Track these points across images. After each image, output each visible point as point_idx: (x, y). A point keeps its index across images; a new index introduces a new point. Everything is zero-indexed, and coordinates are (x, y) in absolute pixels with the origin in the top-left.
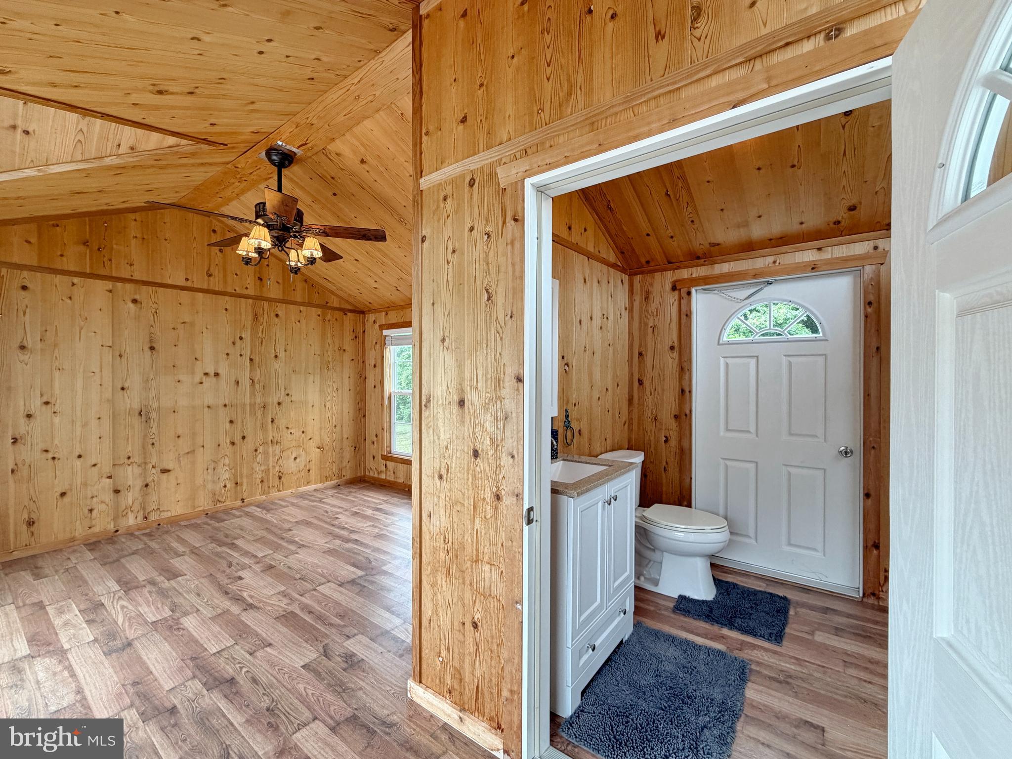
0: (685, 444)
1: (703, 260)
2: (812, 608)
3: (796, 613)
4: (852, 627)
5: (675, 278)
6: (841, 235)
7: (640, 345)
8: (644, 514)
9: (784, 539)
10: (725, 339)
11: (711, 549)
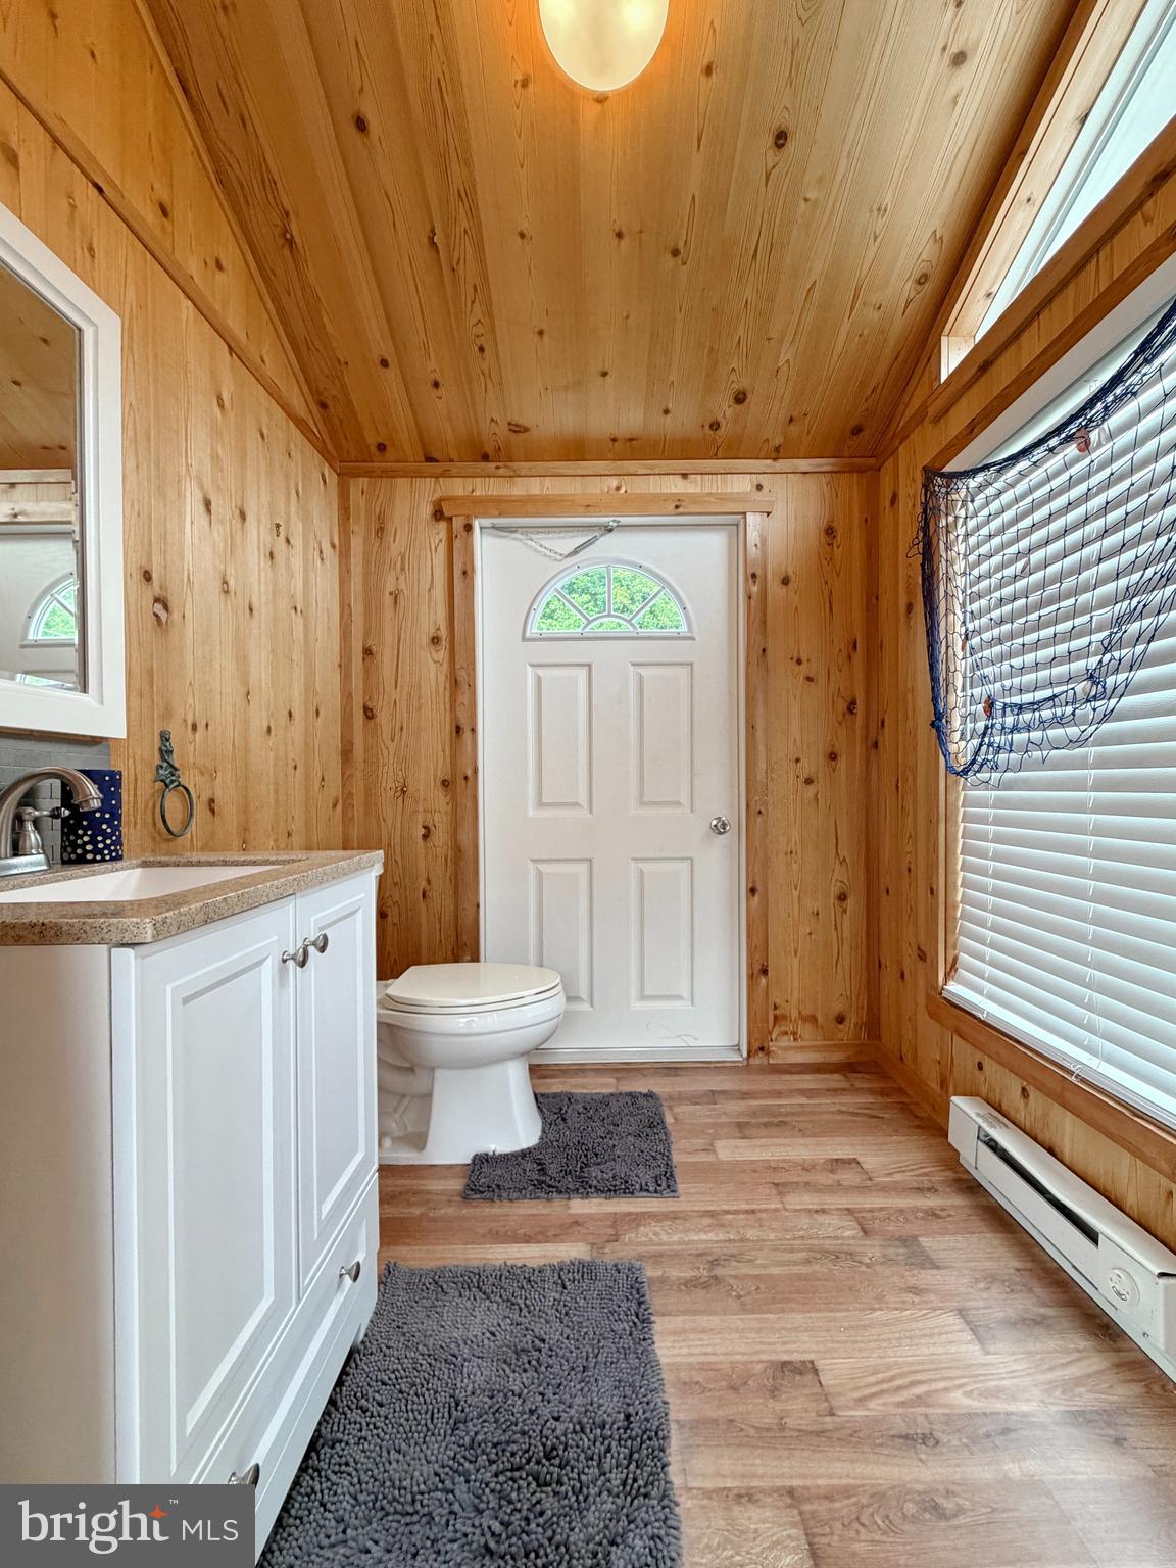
0: (464, 838)
1: (494, 465)
2: (694, 1099)
3: (675, 1119)
4: (754, 1114)
5: (438, 495)
6: (715, 457)
7: (367, 633)
8: (391, 991)
9: (634, 991)
10: (533, 630)
11: (528, 1037)
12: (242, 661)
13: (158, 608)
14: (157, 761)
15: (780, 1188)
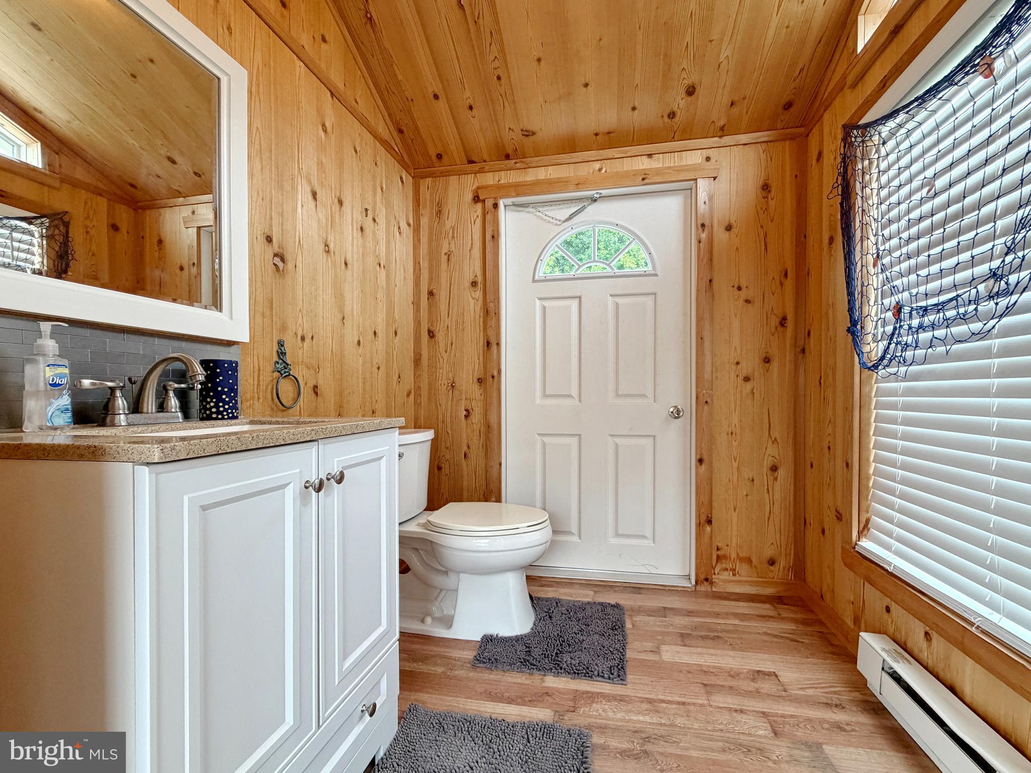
0: (493, 419)
1: (513, 161)
2: (650, 612)
3: (633, 625)
4: (695, 628)
5: (477, 184)
6: (673, 139)
7: (431, 279)
8: (429, 518)
9: (611, 530)
10: (540, 275)
11: (526, 556)
12: (339, 296)
13: (277, 260)
14: (275, 358)
15: (709, 688)
